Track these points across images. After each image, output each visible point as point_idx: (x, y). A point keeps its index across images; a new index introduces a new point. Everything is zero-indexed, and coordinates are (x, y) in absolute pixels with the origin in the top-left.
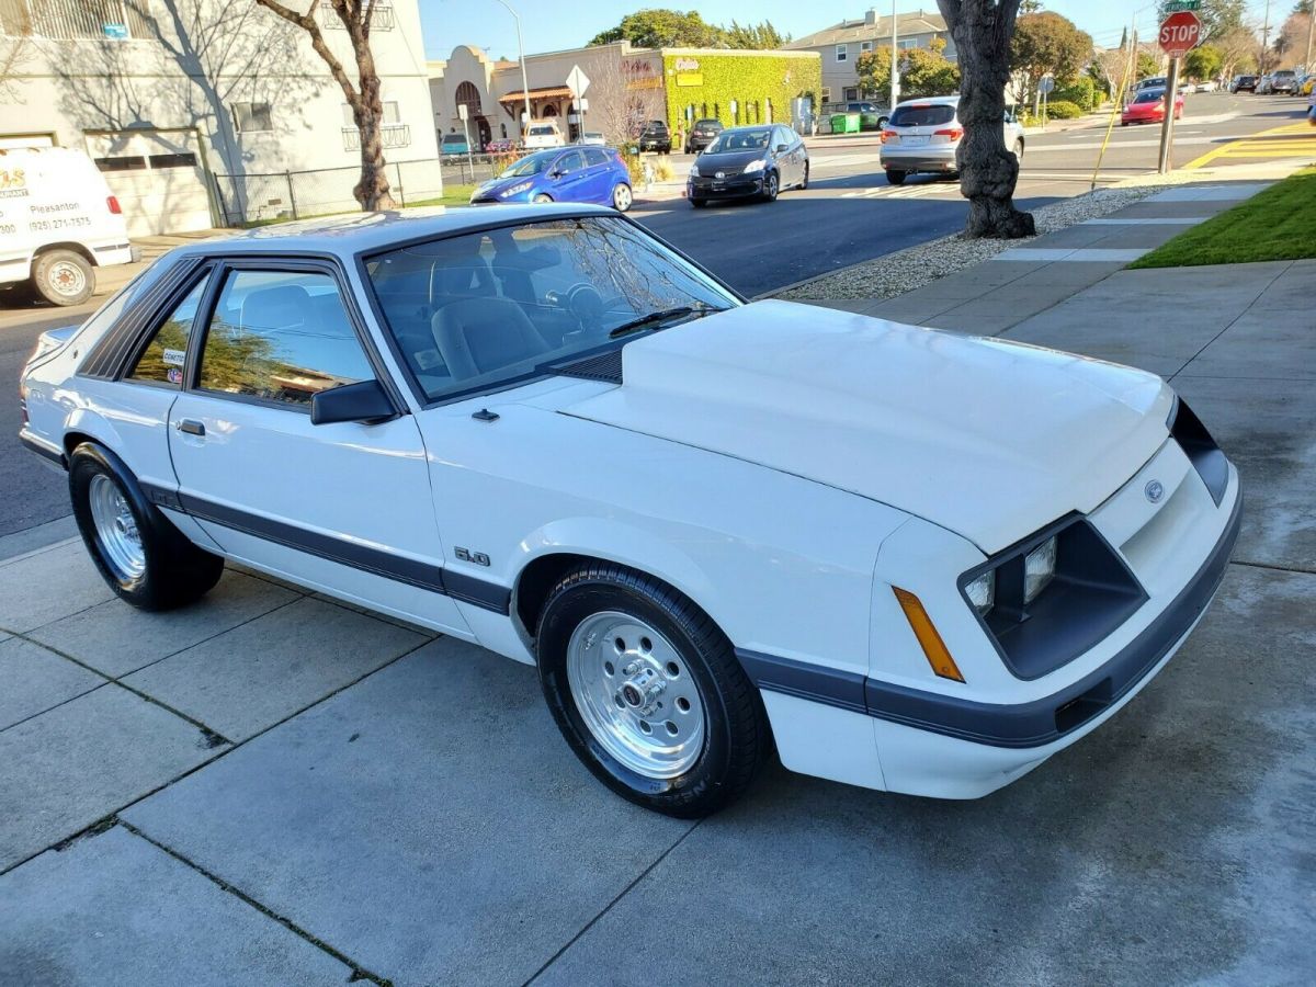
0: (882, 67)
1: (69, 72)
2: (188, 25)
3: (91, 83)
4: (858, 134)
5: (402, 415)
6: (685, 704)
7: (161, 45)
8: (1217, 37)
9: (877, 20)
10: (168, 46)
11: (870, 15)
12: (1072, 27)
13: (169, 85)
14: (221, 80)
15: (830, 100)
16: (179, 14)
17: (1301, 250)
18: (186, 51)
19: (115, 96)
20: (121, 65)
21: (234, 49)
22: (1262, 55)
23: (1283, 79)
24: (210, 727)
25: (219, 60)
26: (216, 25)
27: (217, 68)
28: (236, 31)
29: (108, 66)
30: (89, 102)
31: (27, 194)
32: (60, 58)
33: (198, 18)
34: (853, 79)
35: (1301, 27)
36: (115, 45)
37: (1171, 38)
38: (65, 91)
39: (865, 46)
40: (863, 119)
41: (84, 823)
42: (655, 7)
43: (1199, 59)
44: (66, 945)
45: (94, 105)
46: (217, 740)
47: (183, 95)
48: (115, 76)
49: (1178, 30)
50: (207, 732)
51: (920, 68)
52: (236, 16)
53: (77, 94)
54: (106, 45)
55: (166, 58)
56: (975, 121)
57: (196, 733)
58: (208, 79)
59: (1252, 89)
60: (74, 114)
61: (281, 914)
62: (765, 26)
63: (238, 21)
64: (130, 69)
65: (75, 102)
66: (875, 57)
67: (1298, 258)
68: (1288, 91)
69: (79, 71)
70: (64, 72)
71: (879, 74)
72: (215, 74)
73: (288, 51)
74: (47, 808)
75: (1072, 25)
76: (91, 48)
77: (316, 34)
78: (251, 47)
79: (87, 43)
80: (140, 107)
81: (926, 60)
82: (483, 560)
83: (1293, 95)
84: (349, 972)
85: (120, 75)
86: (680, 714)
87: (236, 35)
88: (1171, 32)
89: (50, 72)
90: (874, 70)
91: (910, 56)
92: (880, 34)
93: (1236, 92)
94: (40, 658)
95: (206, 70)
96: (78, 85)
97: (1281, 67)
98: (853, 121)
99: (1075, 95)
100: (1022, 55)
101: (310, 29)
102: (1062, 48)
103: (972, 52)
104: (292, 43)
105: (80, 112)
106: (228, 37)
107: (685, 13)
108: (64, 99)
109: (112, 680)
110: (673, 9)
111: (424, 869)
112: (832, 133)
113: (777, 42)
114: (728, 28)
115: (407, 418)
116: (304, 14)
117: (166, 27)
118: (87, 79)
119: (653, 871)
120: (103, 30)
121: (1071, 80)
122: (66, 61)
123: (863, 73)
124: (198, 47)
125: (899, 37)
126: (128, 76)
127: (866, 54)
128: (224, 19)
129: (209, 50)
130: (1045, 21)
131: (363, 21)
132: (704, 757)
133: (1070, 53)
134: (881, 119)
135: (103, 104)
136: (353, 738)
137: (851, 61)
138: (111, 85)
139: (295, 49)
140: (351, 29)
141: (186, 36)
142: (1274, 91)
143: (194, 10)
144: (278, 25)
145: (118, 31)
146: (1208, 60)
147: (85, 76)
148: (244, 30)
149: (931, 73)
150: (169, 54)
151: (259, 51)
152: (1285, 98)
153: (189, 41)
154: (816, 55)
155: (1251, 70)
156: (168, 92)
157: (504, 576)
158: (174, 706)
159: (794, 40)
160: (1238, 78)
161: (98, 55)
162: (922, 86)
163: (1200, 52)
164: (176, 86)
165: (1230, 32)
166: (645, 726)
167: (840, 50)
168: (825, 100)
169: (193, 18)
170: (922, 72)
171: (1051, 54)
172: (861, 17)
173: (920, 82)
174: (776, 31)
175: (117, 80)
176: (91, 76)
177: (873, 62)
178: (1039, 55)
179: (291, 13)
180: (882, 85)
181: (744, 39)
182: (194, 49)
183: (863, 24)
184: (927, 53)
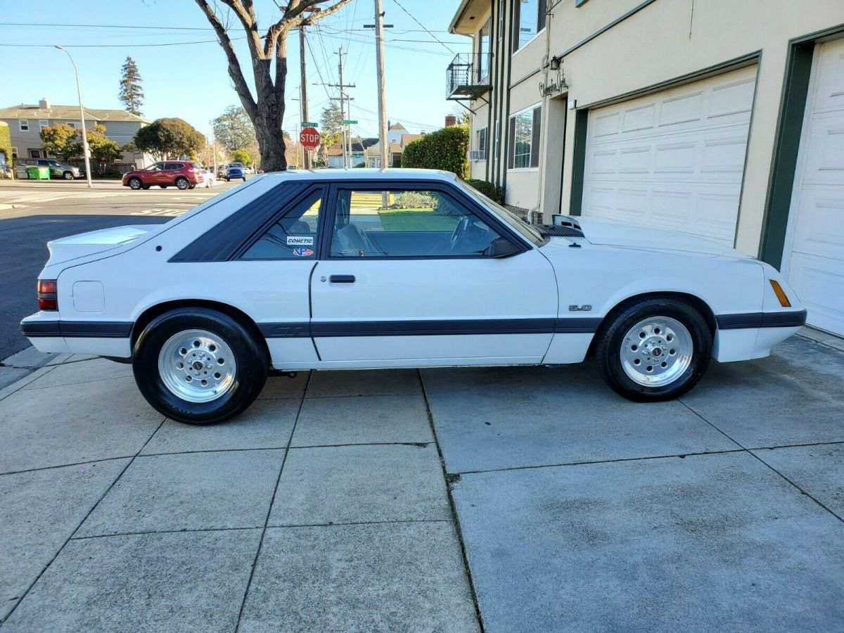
4: (49, 180)
9: (48, 107)
11: (43, 104)
12: (193, 130)
15: (18, 156)
34: (38, 144)
37: (306, 140)
39: (44, 123)
40: (51, 171)
43: (240, 156)
49: (309, 136)
51: (90, 141)
66: (54, 131)
75: (192, 128)
81: (94, 137)
82: (587, 308)
88: (306, 137)
92: (53, 116)
98: (44, 172)
100: (165, 141)
102: (189, 139)
112: (29, 178)
123: (46, 140)
127: (48, 128)
130: (177, 123)
133: (195, 143)
134: (65, 173)
137: (34, 131)
146: (245, 157)
149: (99, 146)
163: (240, 153)
167: (23, 123)
168: (14, 155)
170: (92, 145)
171: (183, 143)
172: (37, 104)
173: (92, 151)
177: (54, 133)
178: (178, 143)
180: (63, 150)
183: (37, 108)
184: (94, 133)
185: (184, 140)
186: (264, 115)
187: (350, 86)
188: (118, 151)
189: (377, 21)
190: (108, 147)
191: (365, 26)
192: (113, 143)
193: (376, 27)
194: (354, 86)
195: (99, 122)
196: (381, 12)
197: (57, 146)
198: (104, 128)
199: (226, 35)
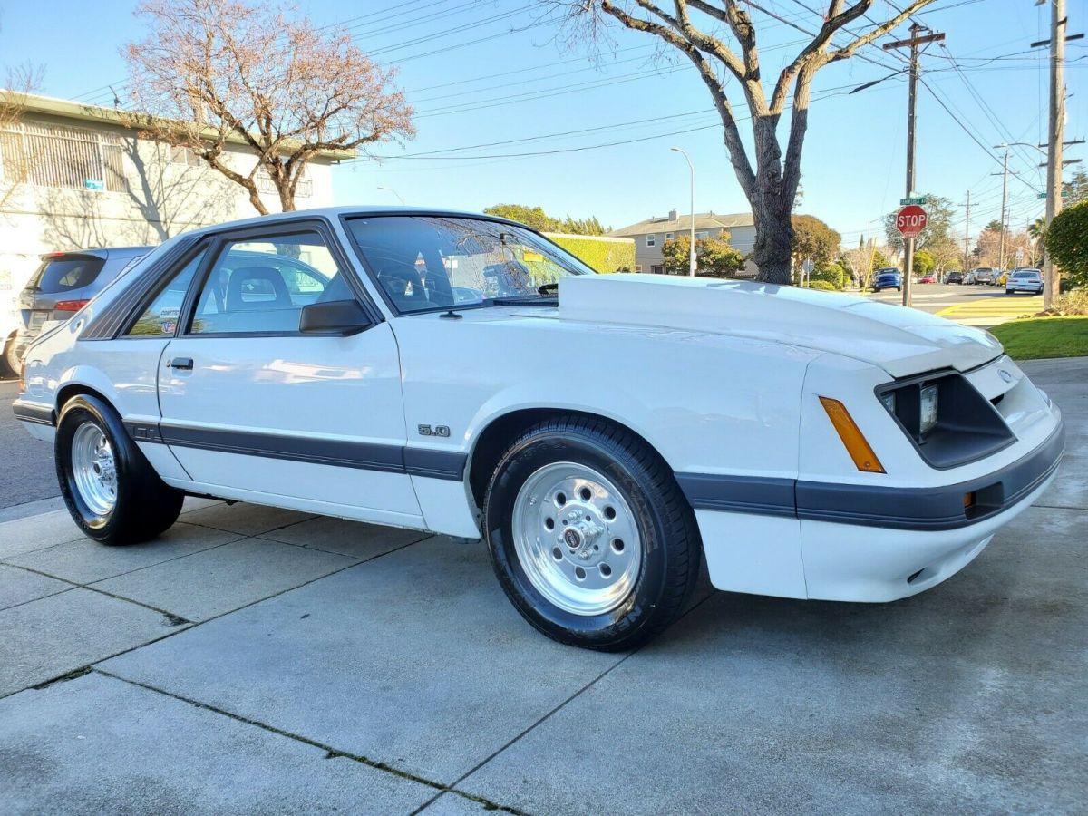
0: (682, 251)
1: (53, 212)
2: (152, 184)
3: (70, 222)
5: (376, 324)
6: (619, 544)
7: (129, 198)
8: (931, 245)
9: (678, 217)
10: (134, 198)
11: (673, 215)
13: (132, 227)
14: (172, 225)
16: (147, 176)
17: (1030, 354)
18: (148, 203)
19: (87, 232)
20: (95, 210)
21: (186, 203)
22: (965, 258)
23: (983, 274)
24: (172, 613)
25: (173, 212)
26: (174, 185)
27: (171, 216)
28: (188, 191)
29: (85, 211)
30: (66, 236)
31: (11, 288)
32: (47, 202)
33: (160, 179)
34: (659, 260)
35: (994, 239)
36: (93, 195)
37: (905, 224)
38: (48, 226)
39: (668, 236)
41: (60, 672)
42: (509, 203)
43: (918, 259)
44: (51, 745)
45: (69, 238)
46: (181, 621)
47: (141, 235)
48: (89, 217)
49: (910, 219)
50: (171, 616)
51: (711, 252)
52: (191, 180)
53: (57, 229)
54: (85, 194)
55: (132, 207)
56: (768, 262)
57: (161, 617)
58: (162, 224)
59: (960, 282)
60: (53, 244)
61: (254, 719)
62: (592, 220)
63: (191, 183)
64: (102, 214)
65: (55, 234)
66: (676, 243)
67: (1028, 358)
68: (988, 283)
69: (62, 212)
70: (49, 212)
71: (680, 256)
72: (168, 221)
73: (227, 207)
74: (25, 663)
75: (825, 225)
76: (74, 197)
77: (253, 192)
78: (200, 203)
79: (71, 193)
80: (106, 241)
81: (717, 247)
82: (443, 432)
83: (992, 285)
84: (326, 753)
85: (93, 217)
86: (615, 555)
87: (189, 193)
88: (905, 220)
89: (37, 211)
90: (676, 253)
91: (703, 243)
92: (681, 227)
93: (948, 283)
94: (13, 573)
95: (162, 218)
96: (59, 222)
97: (981, 266)
99: (829, 277)
101: (248, 188)
102: (819, 241)
103: (765, 212)
104: (232, 202)
105: (58, 242)
106: (183, 195)
107: (532, 208)
108: (46, 232)
109: (79, 586)
110: (522, 205)
111: (385, 689)
113: (601, 232)
114: (564, 220)
115: (381, 325)
116: (245, 176)
117: (134, 184)
118: (66, 218)
119: (596, 684)
120: (85, 185)
121: (826, 265)
122: (52, 204)
123: (667, 255)
124: (158, 201)
125: (696, 230)
126: (100, 218)
127: (669, 241)
128: (181, 181)
129: (167, 202)
130: (805, 222)
131: (290, 184)
132: (640, 583)
133: (825, 245)
135: (77, 238)
136: (305, 616)
137: (658, 247)
138: (86, 224)
139: (234, 206)
140: (281, 189)
141: (150, 192)
142: (977, 283)
143: (159, 174)
144: (222, 188)
145: (97, 185)
146: (925, 261)
147: (65, 215)
148: (195, 189)
149: (720, 256)
150: (134, 204)
151: (205, 206)
152: (985, 286)
153: (151, 197)
154: (632, 241)
155: (959, 269)
156: (130, 232)
157: (463, 442)
158: (139, 600)
159: (614, 230)
160: (948, 273)
161: (77, 201)
162: (713, 266)
163: (918, 255)
164: (137, 228)
165: (940, 241)
166: (580, 573)
167: (650, 238)
169: (157, 179)
170: (712, 256)
171: (810, 245)
172: (667, 215)
173: (712, 263)
174: (601, 224)
175: (91, 221)
176: (70, 216)
177: (675, 247)
178: (804, 246)
179: (236, 175)
180: (682, 263)
181: (576, 229)
182: (155, 201)
183: (667, 220)
184: (716, 241)
185: (812, 242)
186: (762, 190)
187: (1075, 142)
188: (741, 262)
189: (1055, 33)
190: (729, 257)
191: (1034, 45)
192: (736, 252)
193: (1052, 42)
194: (1084, 142)
195: (725, 229)
196: (1061, 18)
197: (677, 260)
198: (728, 235)
199: (722, 93)
